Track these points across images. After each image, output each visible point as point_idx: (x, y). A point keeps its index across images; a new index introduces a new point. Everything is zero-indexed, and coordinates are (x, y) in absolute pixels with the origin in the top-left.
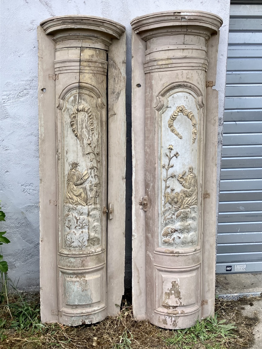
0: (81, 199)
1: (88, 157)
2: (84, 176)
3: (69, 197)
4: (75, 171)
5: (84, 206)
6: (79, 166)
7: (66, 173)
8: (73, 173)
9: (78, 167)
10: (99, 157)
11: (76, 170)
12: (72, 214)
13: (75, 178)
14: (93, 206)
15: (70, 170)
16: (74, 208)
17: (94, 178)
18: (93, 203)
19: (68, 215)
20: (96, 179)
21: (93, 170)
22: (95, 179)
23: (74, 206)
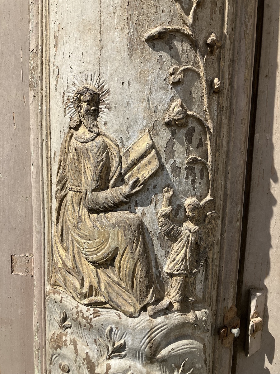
0: (116, 279)
1: (160, 59)
2: (134, 164)
3: (64, 263)
4: (89, 135)
5: (131, 316)
6: (109, 108)
7: (56, 144)
8: (80, 145)
9: (105, 115)
10: (216, 64)
11: (95, 130)
12: (75, 344)
13: (89, 173)
14: (176, 318)
15: (67, 130)
16: (80, 319)
17: (184, 174)
18: (175, 301)
19: (58, 344)
20: (198, 181)
21: (183, 131)
22: (193, 182)
23: (85, 308)
